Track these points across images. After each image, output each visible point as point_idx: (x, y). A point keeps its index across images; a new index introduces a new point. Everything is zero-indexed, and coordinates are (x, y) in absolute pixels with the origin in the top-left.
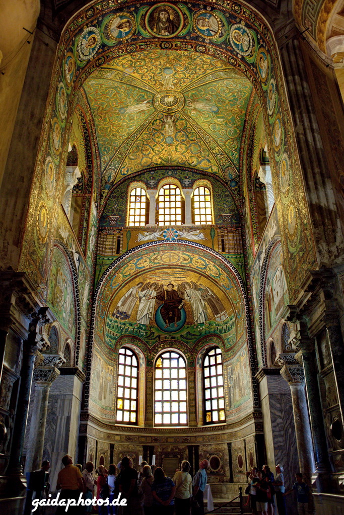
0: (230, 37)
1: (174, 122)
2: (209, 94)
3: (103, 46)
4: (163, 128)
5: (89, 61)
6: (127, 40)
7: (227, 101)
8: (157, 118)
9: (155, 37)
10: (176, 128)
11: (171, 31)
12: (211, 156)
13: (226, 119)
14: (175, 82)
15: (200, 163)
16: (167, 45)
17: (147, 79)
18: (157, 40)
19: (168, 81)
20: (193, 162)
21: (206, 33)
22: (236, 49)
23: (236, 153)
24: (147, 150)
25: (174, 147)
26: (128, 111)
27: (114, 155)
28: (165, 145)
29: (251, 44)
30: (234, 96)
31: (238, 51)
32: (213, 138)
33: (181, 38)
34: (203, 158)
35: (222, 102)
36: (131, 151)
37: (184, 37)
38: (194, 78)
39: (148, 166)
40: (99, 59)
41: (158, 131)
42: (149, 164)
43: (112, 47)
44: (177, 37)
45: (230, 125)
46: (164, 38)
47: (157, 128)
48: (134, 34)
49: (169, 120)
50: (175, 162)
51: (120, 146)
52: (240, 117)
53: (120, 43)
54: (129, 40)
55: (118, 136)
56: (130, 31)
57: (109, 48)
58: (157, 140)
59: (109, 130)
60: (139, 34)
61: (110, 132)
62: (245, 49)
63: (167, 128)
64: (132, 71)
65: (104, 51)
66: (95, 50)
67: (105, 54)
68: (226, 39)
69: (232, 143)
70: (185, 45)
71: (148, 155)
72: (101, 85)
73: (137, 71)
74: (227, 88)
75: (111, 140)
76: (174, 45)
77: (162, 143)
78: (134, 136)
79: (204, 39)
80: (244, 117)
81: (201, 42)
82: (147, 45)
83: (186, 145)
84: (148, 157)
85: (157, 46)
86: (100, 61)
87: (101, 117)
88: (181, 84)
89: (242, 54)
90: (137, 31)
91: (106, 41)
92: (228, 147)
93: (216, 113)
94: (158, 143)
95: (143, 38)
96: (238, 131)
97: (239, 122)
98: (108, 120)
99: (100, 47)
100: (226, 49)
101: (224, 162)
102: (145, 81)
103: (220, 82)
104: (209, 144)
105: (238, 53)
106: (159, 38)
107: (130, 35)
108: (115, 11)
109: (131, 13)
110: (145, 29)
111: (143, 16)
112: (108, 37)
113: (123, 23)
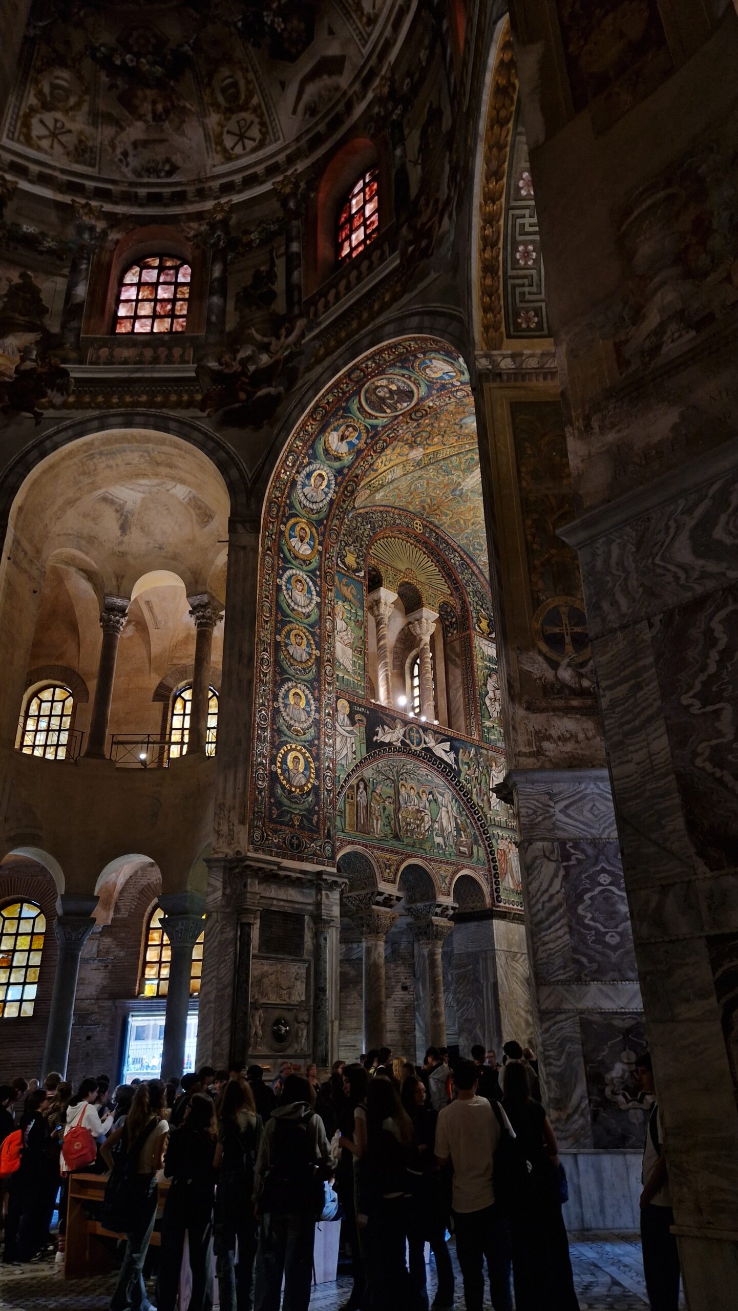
3: (339, 472)
5: (332, 502)
6: (365, 443)
9: (396, 417)
11: (407, 400)
16: (419, 414)
18: (401, 418)
21: (446, 378)
26: (465, 488)
33: (426, 398)
40: (346, 487)
44: (421, 400)
46: (408, 410)
48: (368, 432)
54: (369, 441)
56: (360, 433)
57: (349, 468)
60: (374, 427)
64: (421, 449)
65: (344, 477)
67: (349, 477)
76: (427, 409)
82: (394, 429)
85: (407, 423)
86: (349, 488)
87: (437, 514)
90: (368, 427)
95: (384, 427)
106: (402, 414)
107: (364, 436)
108: (322, 430)
109: (342, 417)
110: (376, 418)
111: (361, 409)
112: (338, 459)
113: (344, 433)
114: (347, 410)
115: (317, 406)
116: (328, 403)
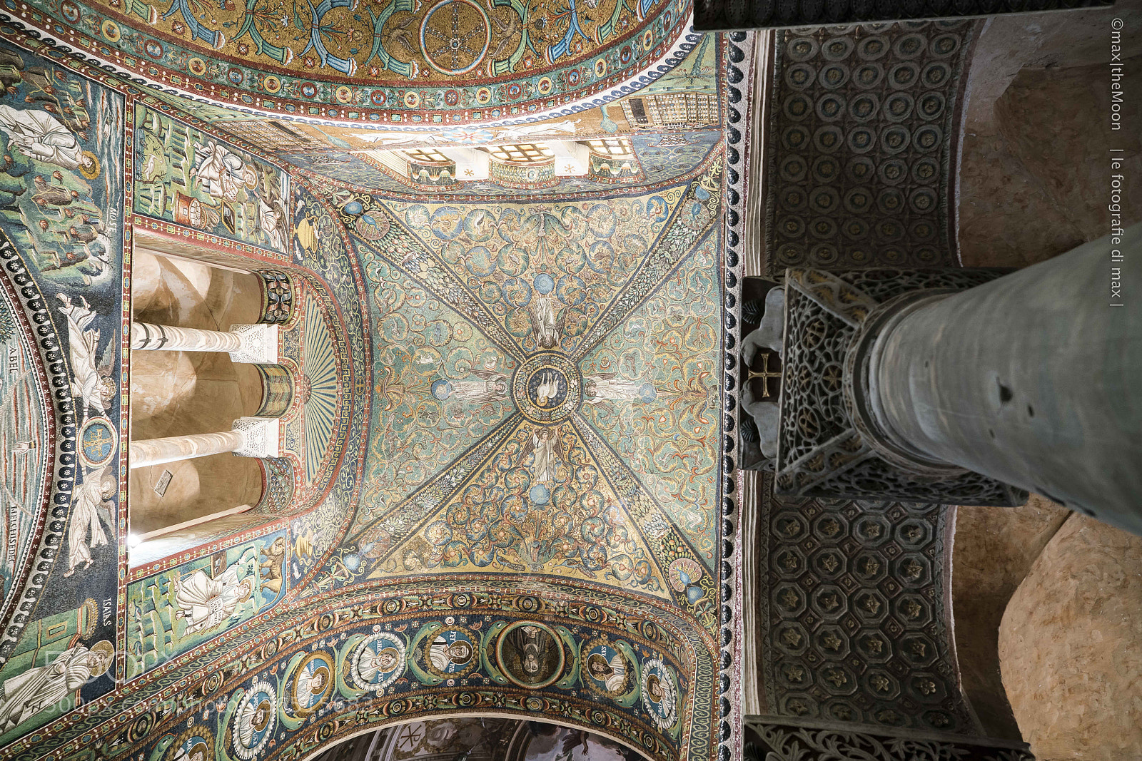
0: (403, 650)
1: (537, 331)
2: (456, 427)
4: (561, 315)
7: (416, 418)
8: (575, 338)
9: (548, 624)
10: (530, 314)
11: (520, 634)
12: (435, 248)
13: (414, 364)
14: (530, 458)
15: (463, 225)
16: (528, 604)
17: (587, 470)
18: (546, 619)
19: (544, 463)
20: (479, 223)
21: (454, 636)
22: (388, 635)
23: (375, 279)
24: (600, 256)
25: (531, 264)
27: (681, 263)
28: (555, 270)
30: (402, 436)
31: (382, 635)
32: (438, 299)
33: (500, 618)
34: (456, 239)
35: (426, 414)
36: (640, 260)
37: (494, 618)
38: (489, 470)
39: (596, 207)
41: (573, 306)
42: (595, 215)
43: (625, 640)
44: (509, 620)
45: (401, 348)
47: (575, 313)
48: (587, 642)
49: (547, 334)
50: (528, 215)
51: (666, 281)
52: (383, 373)
53: (612, 638)
54: (595, 634)
55: (668, 311)
56: (593, 652)
58: (575, 284)
59: (687, 337)
60: (577, 639)
61: (687, 330)
62: (367, 654)
63: (551, 315)
64: (612, 509)
65: (642, 646)
68: (412, 639)
69: (391, 301)
70: (492, 604)
71: (598, 242)
72: (678, 495)
73: (602, 504)
74: (417, 459)
75: (685, 305)
76: (514, 603)
77: (563, 274)
78: (630, 300)
79: (457, 623)
80: (376, 373)
81: (463, 616)
82: (564, 612)
83: (503, 271)
84: (597, 235)
85: (547, 605)
87: (701, 382)
88: (518, 451)
90: (580, 645)
91: (634, 662)
92: (398, 287)
93: (436, 381)
94: (572, 276)
95: (570, 627)
96: (382, 332)
97: (385, 359)
98: (686, 370)
99: (645, 663)
100: (409, 622)
101: (399, 247)
102: (592, 463)
103: (434, 471)
104: (448, 280)
105: (383, 630)
107: (592, 645)
108: (611, 704)
109: (587, 687)
111: (565, 672)
112: (630, 667)
114: (577, 685)
115: (593, 724)
116: (583, 714)
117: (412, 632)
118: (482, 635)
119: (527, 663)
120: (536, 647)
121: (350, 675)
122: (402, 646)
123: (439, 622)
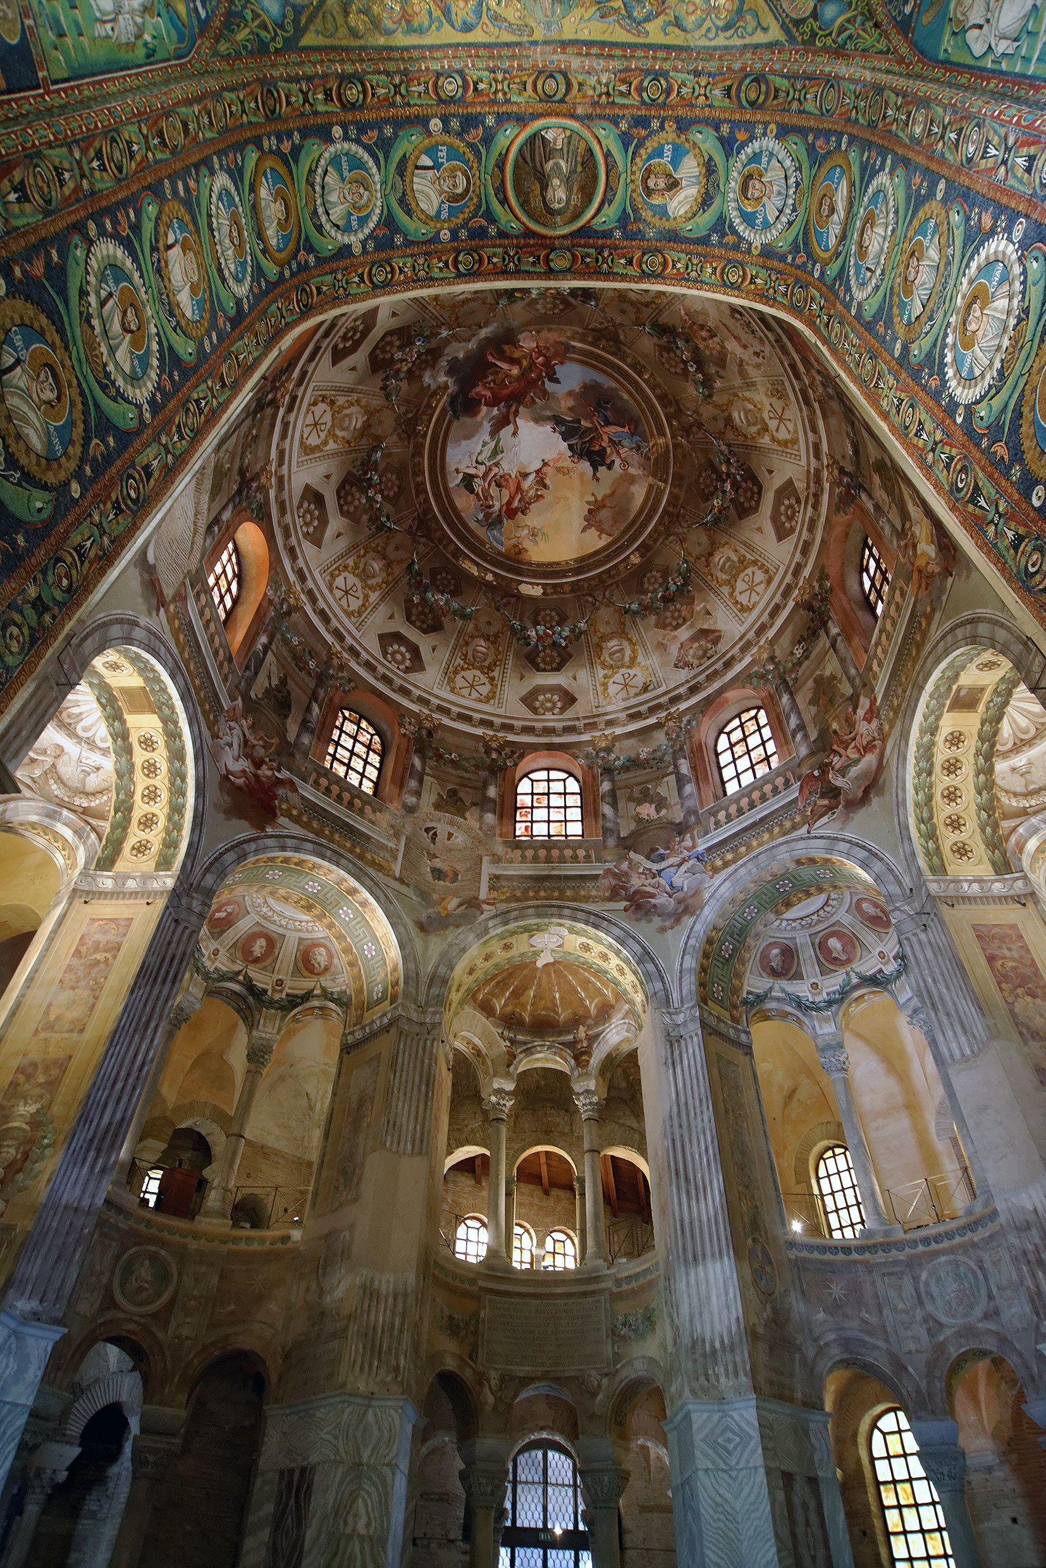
3: (728, 146)
5: (783, 133)
6: (661, 128)
9: (581, 120)
11: (538, 142)
16: (550, 86)
18: (579, 110)
21: (443, 153)
22: (354, 148)
29: (321, 210)
31: (346, 145)
33: (509, 116)
37: (502, 118)
40: (752, 104)
43: (706, 122)
44: (521, 120)
46: (557, 115)
48: (639, 144)
53: (683, 126)
54: (655, 124)
56: (650, 158)
57: (716, 125)
60: (625, 140)
62: (332, 179)
65: (735, 125)
66: (755, 154)
67: (733, 112)
68: (386, 158)
70: (495, 92)
76: (529, 86)
79: (446, 129)
81: (454, 116)
82: (607, 93)
85: (580, 85)
86: (753, 96)
89: (332, 149)
90: (630, 149)
91: (719, 158)
95: (615, 122)
99: (738, 153)
100: (378, 125)
105: (346, 138)
106: (573, 116)
107: (651, 145)
108: (674, 237)
109: (638, 219)
110: (608, 155)
111: (606, 200)
112: (709, 168)
113: (661, 192)
114: (623, 219)
115: (645, 276)
116: (630, 263)
117: (385, 146)
118: (483, 151)
119: (550, 192)
120: (563, 163)
121: (315, 211)
122: (374, 170)
123: (419, 129)
